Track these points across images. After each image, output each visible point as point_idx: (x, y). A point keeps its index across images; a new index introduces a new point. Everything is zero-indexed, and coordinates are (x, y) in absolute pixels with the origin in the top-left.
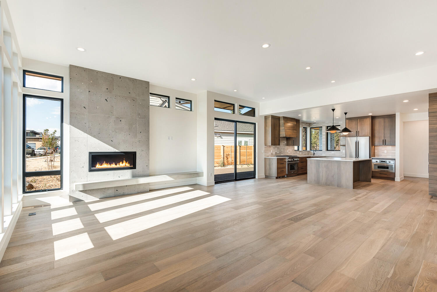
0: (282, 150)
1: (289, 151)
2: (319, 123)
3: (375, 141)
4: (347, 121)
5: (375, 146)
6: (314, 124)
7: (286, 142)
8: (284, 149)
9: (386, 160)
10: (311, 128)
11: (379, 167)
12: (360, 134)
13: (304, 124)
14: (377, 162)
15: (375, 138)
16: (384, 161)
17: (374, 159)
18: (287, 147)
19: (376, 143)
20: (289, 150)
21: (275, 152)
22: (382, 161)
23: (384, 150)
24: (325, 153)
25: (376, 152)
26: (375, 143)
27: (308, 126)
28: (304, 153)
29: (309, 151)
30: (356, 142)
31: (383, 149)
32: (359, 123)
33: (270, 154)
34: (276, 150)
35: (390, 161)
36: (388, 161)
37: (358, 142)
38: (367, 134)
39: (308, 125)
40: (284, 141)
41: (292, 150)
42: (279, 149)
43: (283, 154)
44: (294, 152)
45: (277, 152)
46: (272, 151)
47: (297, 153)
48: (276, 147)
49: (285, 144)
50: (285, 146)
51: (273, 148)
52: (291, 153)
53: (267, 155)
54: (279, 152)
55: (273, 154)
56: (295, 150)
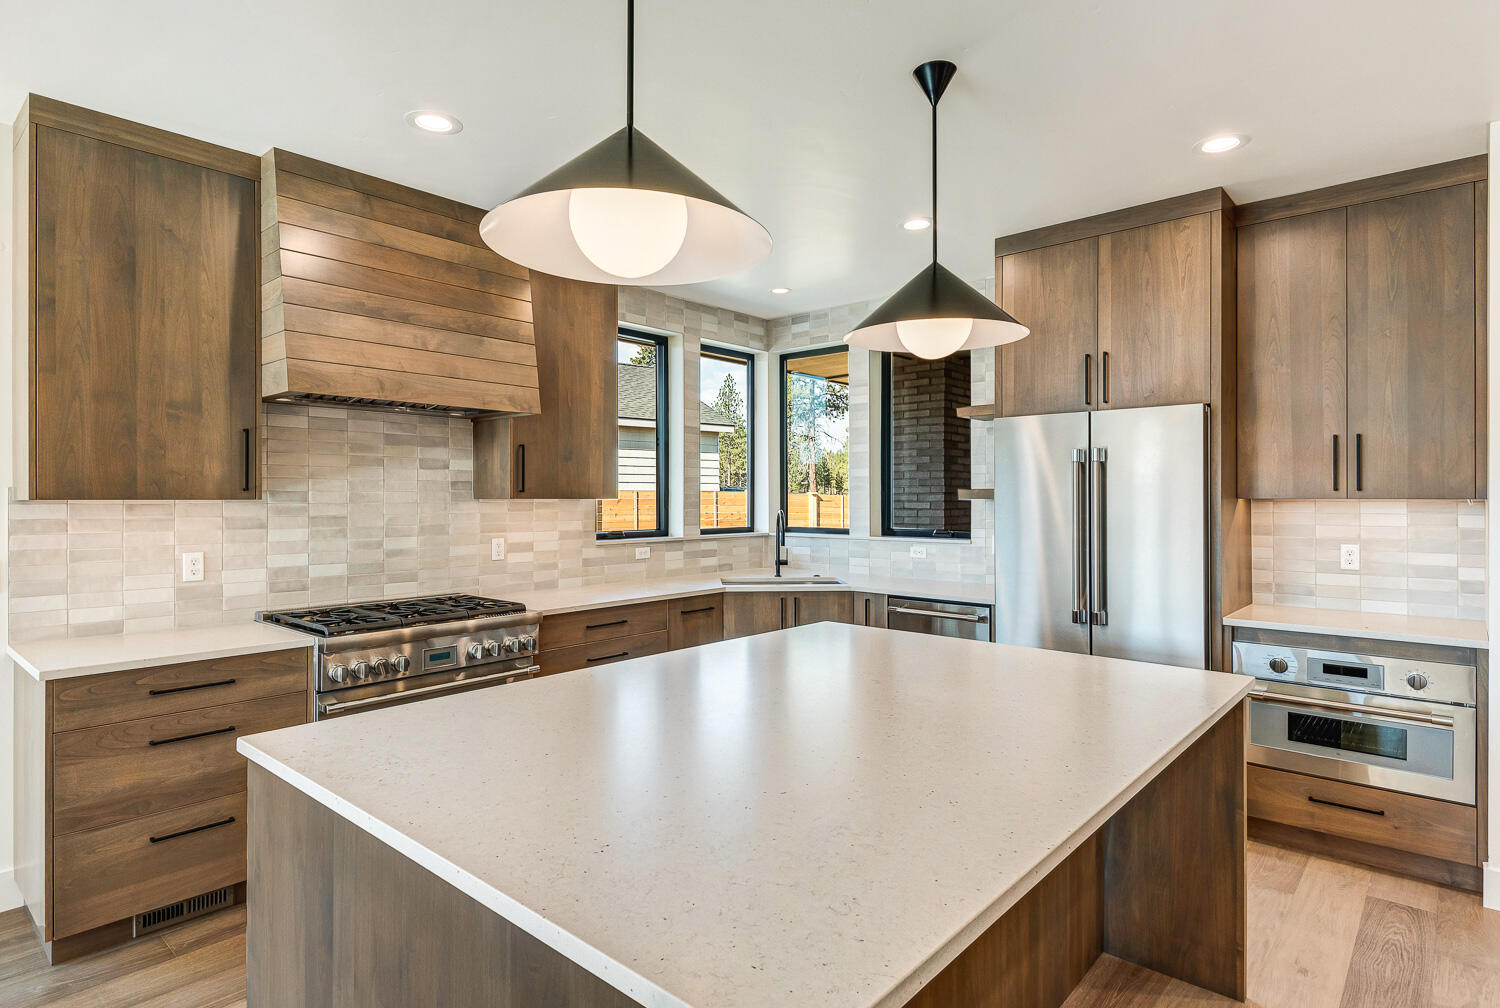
1: (512, 548)
2: (826, 315)
3: (1254, 449)
4: (1010, 265)
5: (1248, 502)
6: (797, 328)
8: (441, 530)
9: (1376, 660)
10: (784, 358)
11: (1309, 728)
12: (1119, 384)
14: (1278, 666)
15: (1254, 416)
16: (1361, 673)
17: (1254, 635)
18: (478, 510)
19: (1269, 467)
20: (515, 537)
21: (262, 574)
22: (1329, 669)
23: (1336, 543)
24: (867, 556)
25: (1257, 553)
26: (1251, 478)
27: (761, 338)
29: (763, 537)
30: (1083, 468)
31: (1321, 531)
32: (1106, 280)
33: (166, 595)
34: (291, 548)
35: (1417, 668)
36: (1393, 672)
37: (1103, 466)
38: (1178, 380)
39: (759, 331)
40: (440, 453)
41: (564, 536)
42: (343, 533)
43: (413, 578)
44: (595, 551)
45: (315, 572)
46: (199, 556)
47: (632, 559)
48: (279, 512)
49: (454, 484)
50: (456, 498)
51: (230, 524)
52: (554, 566)
53: (80, 617)
54: (340, 570)
55: (229, 591)
56: (601, 537)
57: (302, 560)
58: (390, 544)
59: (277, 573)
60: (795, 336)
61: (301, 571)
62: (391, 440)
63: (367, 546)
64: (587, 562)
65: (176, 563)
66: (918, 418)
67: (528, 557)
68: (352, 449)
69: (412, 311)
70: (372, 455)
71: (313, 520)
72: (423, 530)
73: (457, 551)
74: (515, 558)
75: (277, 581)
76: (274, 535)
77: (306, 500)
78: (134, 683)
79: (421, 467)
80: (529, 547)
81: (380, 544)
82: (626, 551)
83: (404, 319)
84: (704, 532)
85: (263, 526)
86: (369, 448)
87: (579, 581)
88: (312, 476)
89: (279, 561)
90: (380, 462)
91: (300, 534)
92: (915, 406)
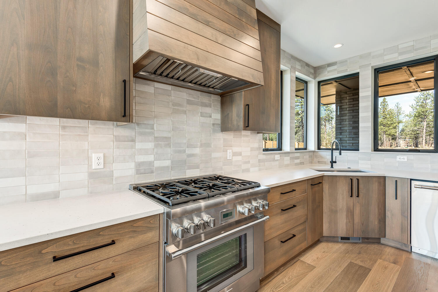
0: (197, 151)
1: (235, 154)
6: (329, 69)
7: (217, 116)
8: (208, 145)
10: (319, 83)
13: (297, 63)
18: (222, 137)
20: (236, 149)
21: (133, 165)
24: (370, 160)
27: (313, 74)
28: (297, 158)
29: (314, 152)
33: (84, 176)
34: (146, 152)
39: (312, 71)
40: (208, 110)
41: (252, 149)
42: (169, 145)
43: (197, 167)
44: (263, 156)
45: (157, 164)
46: (102, 155)
47: (274, 160)
48: (141, 134)
49: (213, 124)
50: (214, 131)
51: (117, 139)
52: (249, 162)
53: (33, 190)
54: (167, 163)
55: (116, 174)
56: (264, 150)
57: (151, 158)
58: (189, 151)
59: (139, 165)
60: (329, 72)
61: (151, 163)
62: (189, 102)
63: (180, 152)
64: (260, 161)
65: (89, 159)
66: (353, 110)
67: (239, 158)
68: (173, 105)
69: (210, 20)
70: (181, 109)
71: (156, 138)
72: (202, 145)
73: (214, 155)
74: (235, 159)
75: (140, 169)
76: (139, 145)
77: (153, 128)
78: (40, 252)
79: (201, 116)
80: (240, 154)
81: (185, 151)
82: (272, 156)
83: (207, 23)
84: (296, 149)
85: (133, 141)
86: (180, 105)
87: (257, 169)
88: (155, 117)
89: (141, 158)
90: (185, 112)
91: (150, 145)
92: (352, 106)
